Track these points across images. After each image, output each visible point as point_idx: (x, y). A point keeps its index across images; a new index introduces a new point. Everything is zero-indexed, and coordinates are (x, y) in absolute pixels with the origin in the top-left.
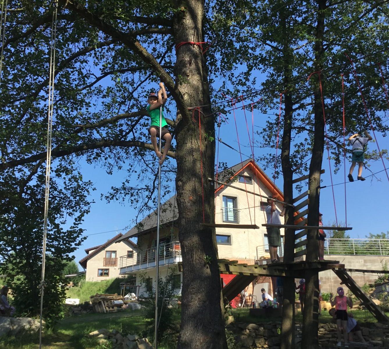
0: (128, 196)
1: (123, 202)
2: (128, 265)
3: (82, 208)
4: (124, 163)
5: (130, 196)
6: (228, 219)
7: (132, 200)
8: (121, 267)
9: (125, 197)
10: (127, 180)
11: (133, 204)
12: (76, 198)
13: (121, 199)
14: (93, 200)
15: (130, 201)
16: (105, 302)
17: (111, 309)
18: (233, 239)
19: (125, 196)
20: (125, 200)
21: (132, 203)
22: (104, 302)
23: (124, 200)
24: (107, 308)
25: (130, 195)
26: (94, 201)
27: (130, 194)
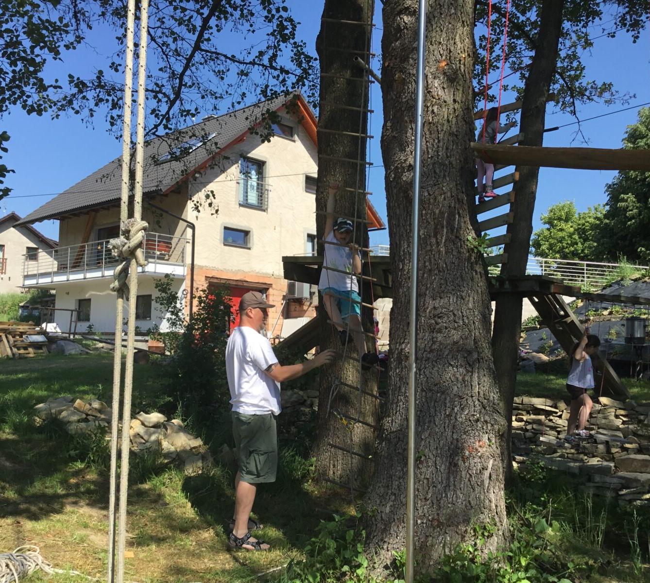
0: (104, 108)
1: (90, 119)
2: (40, 272)
3: (28, 97)
4: (91, 28)
5: (110, 107)
6: (247, 200)
7: (112, 118)
8: (26, 274)
9: (95, 108)
10: (113, 64)
11: (115, 127)
12: (16, 66)
13: (85, 112)
14: (57, 81)
15: (109, 119)
16: (10, 337)
17: (22, 351)
18: (255, 239)
19: (97, 105)
20: (94, 114)
21: (112, 124)
22: (7, 337)
23: (92, 115)
24: (15, 350)
25: (110, 104)
26: (59, 84)
27: (110, 102)
